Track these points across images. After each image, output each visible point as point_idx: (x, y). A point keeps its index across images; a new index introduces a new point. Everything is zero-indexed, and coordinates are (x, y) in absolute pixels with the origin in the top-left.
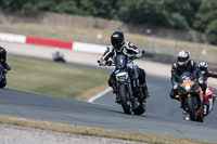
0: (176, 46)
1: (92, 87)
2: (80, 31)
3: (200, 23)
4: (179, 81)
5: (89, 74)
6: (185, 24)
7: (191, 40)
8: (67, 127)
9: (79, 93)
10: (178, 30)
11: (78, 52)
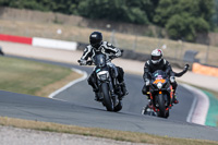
0: (136, 41)
1: (52, 83)
2: (39, 26)
3: (160, 18)
4: (151, 78)
5: (49, 69)
6: (145, 18)
7: (151, 35)
8: (27, 122)
9: (39, 89)
10: (138, 25)
11: (38, 47)
